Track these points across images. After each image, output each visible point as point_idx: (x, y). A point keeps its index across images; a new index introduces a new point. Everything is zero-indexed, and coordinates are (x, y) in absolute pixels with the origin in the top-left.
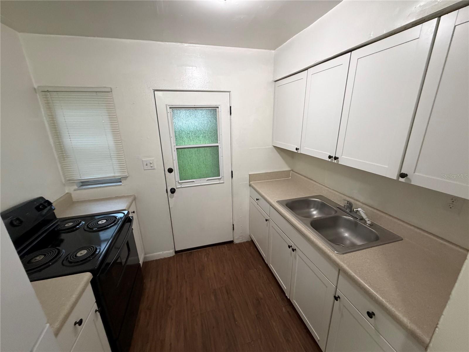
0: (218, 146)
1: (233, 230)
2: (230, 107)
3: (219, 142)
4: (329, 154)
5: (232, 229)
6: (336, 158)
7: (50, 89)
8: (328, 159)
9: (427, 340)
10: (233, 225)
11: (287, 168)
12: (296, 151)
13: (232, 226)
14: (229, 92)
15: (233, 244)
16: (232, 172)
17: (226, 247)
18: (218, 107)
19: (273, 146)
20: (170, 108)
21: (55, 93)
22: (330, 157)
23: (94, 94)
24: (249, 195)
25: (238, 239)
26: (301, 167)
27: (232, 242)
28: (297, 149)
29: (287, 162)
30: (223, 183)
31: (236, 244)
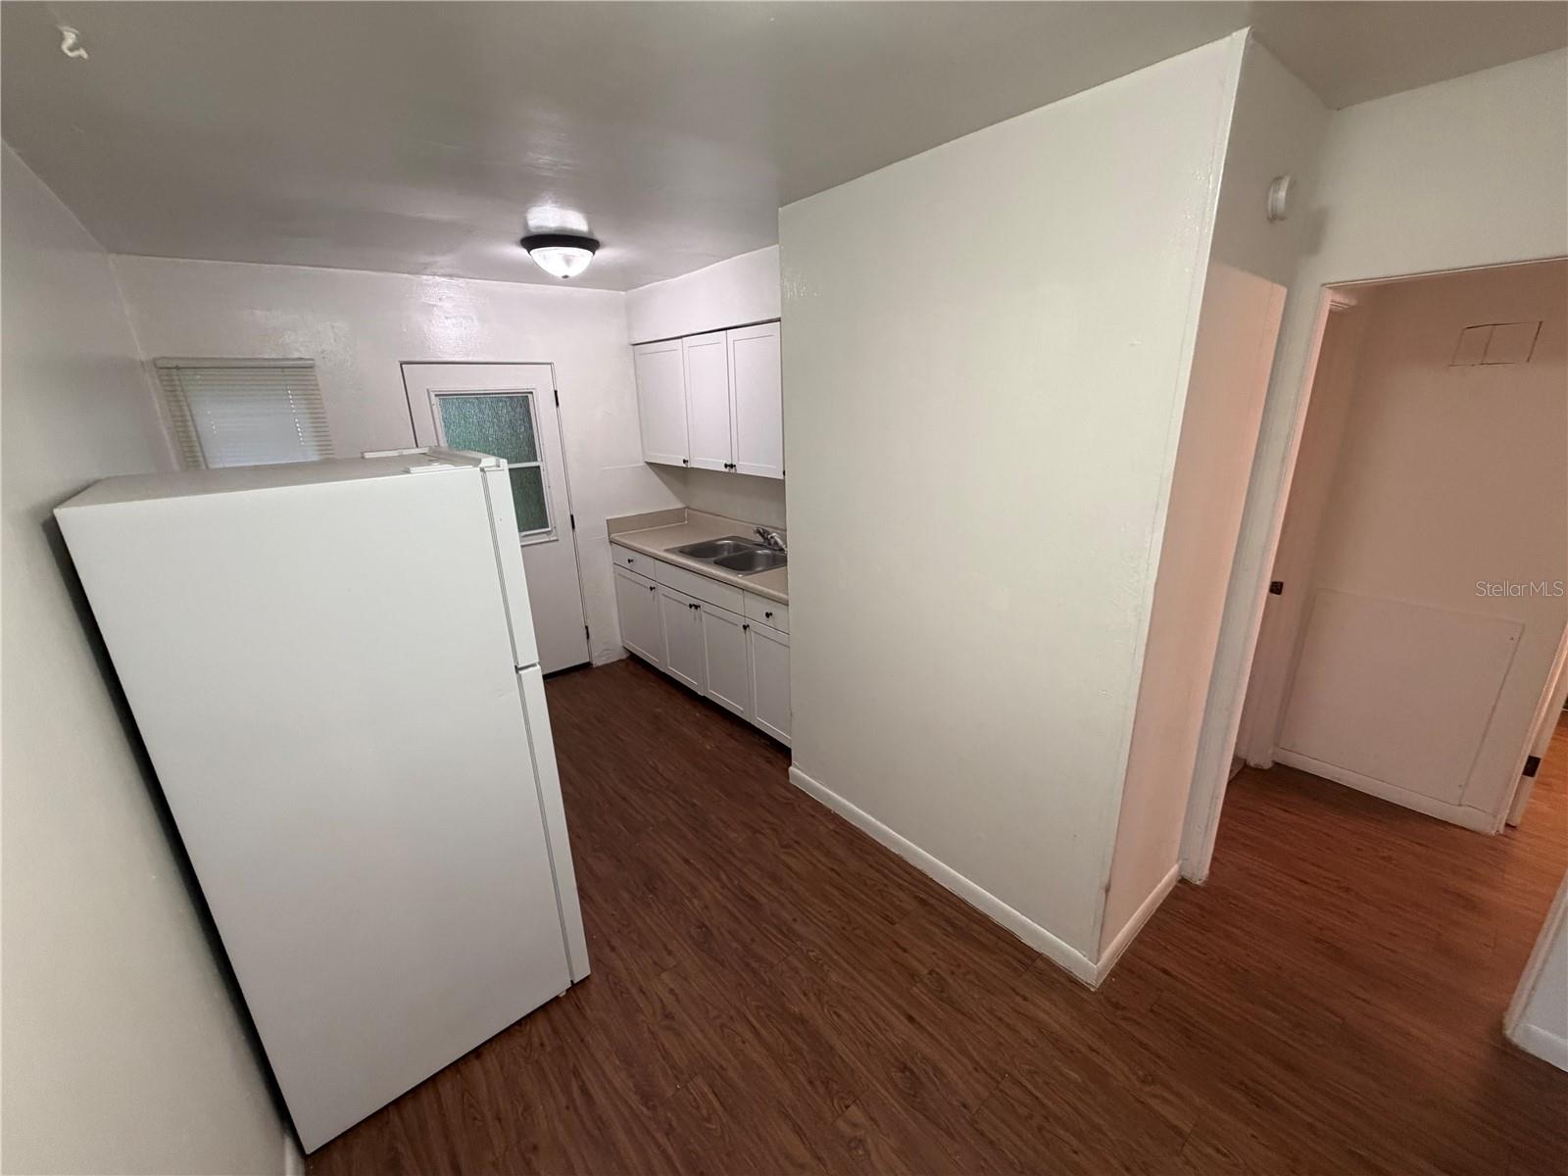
0: (539, 467)
1: (588, 637)
2: (556, 392)
3: (539, 459)
4: (725, 462)
5: (585, 636)
6: (732, 466)
7: (181, 364)
8: (724, 469)
9: (784, 596)
10: (587, 627)
11: (676, 504)
12: (684, 465)
13: (585, 631)
14: (550, 364)
15: (592, 668)
16: (572, 517)
17: (578, 677)
18: (532, 393)
19: (647, 463)
20: (436, 395)
21: (190, 372)
22: (726, 466)
23: (279, 372)
24: (612, 562)
25: (600, 656)
26: (704, 498)
27: (587, 666)
28: (685, 461)
29: (675, 493)
30: (557, 540)
31: (598, 668)
